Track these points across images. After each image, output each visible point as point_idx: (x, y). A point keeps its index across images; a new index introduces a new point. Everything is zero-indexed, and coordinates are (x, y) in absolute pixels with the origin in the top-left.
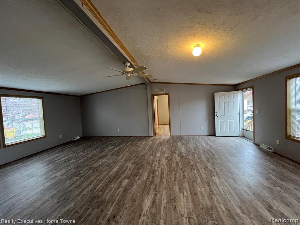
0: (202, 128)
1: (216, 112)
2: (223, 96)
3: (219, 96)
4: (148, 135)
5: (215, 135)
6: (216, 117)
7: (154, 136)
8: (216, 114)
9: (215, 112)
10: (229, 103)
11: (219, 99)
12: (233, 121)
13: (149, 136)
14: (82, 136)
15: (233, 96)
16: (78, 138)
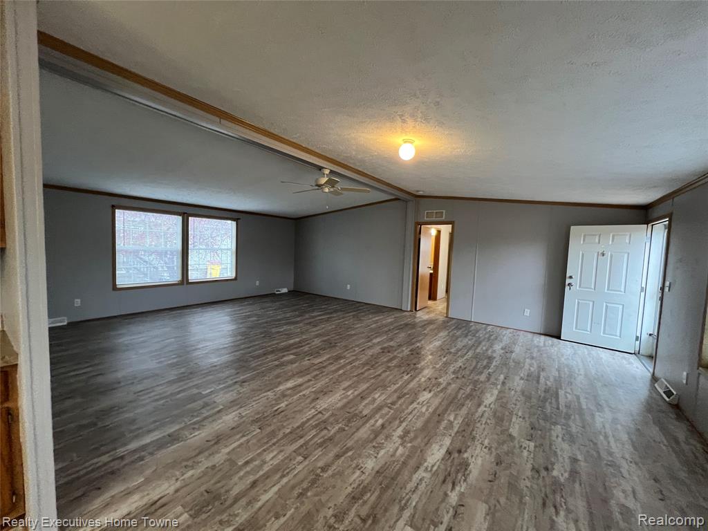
0: (527, 312)
1: (571, 277)
2: (597, 237)
3: (585, 236)
4: (399, 308)
5: (559, 337)
6: (567, 288)
7: (411, 311)
8: (568, 281)
9: (568, 275)
10: (611, 256)
11: (582, 242)
12: (621, 307)
13: (401, 310)
14: (292, 288)
15: (628, 237)
16: (285, 290)
